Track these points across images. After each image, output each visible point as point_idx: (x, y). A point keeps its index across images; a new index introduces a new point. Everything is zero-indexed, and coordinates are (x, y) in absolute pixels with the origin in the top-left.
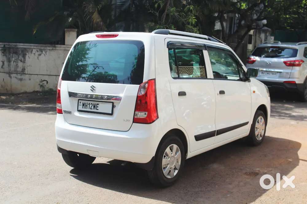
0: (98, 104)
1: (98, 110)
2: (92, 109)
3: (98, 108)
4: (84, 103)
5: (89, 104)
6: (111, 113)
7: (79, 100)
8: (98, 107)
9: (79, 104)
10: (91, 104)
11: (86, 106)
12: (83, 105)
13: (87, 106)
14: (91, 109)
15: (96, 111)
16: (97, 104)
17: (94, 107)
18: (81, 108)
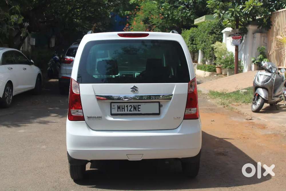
0: (140, 105)
1: (140, 111)
2: (132, 111)
3: (139, 110)
4: (120, 106)
5: (127, 106)
6: (158, 112)
7: (111, 103)
8: (140, 108)
9: (112, 107)
10: (130, 106)
11: (122, 108)
12: (119, 108)
13: (124, 108)
14: (130, 111)
15: (137, 112)
16: (138, 106)
17: (135, 108)
18: (115, 111)
